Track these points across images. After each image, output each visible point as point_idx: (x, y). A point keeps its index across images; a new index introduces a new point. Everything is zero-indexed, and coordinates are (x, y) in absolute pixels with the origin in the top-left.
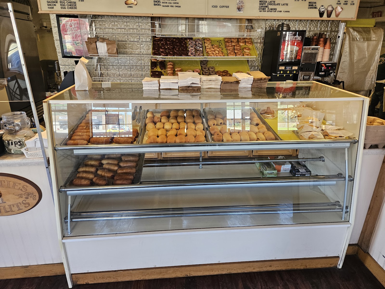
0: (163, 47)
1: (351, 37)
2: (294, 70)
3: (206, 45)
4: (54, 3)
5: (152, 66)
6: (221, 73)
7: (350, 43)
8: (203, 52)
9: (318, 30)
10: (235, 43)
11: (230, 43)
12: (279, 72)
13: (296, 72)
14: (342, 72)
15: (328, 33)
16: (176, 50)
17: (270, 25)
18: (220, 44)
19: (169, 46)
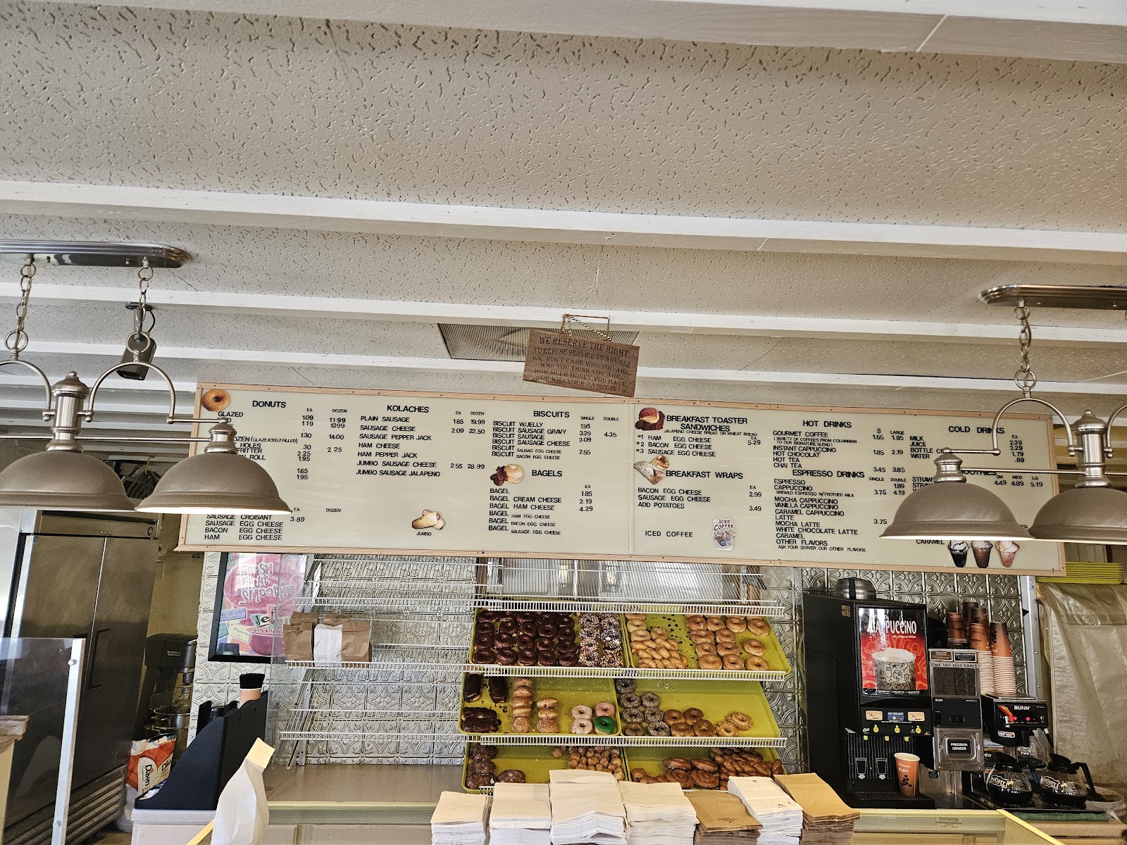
0: (505, 636)
1: (1062, 612)
2: (915, 724)
3: (632, 629)
4: (224, 526)
5: (467, 691)
6: (680, 719)
7: (1064, 631)
8: (623, 650)
9: (956, 591)
10: (717, 624)
11: (702, 626)
12: (868, 729)
13: (923, 731)
14: (1065, 721)
15: (989, 601)
16: (544, 646)
17: (813, 574)
18: (673, 627)
19: (521, 633)
